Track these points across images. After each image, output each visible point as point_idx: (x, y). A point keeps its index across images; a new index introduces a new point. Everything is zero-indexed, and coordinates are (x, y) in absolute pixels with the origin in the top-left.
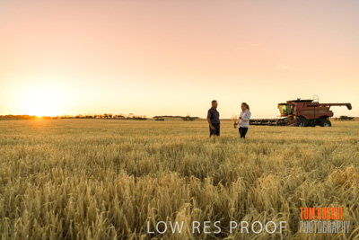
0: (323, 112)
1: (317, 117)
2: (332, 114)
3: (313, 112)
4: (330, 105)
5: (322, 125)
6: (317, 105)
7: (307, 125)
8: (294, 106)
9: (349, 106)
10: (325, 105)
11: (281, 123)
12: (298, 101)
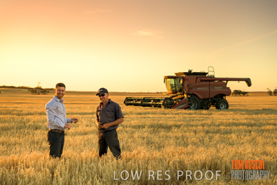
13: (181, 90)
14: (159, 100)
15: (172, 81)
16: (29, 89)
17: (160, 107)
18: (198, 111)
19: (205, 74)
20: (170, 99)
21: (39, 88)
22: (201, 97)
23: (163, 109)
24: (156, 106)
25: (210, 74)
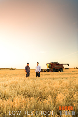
0: (61, 67)
1: (59, 68)
2: (63, 67)
3: (57, 67)
4: (63, 64)
5: (61, 71)
6: (59, 64)
7: (56, 71)
8: (52, 64)
9: (68, 65)
10: (61, 64)
11: (48, 71)
12: (53, 63)
13: (51, 67)
14: (45, 70)
15: (48, 65)
16: (9, 69)
17: (46, 71)
18: (56, 72)
19: (57, 63)
20: (48, 69)
21: (12, 69)
22: (56, 69)
23: (46, 72)
24: (44, 71)
25: (58, 63)
